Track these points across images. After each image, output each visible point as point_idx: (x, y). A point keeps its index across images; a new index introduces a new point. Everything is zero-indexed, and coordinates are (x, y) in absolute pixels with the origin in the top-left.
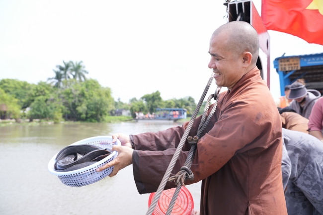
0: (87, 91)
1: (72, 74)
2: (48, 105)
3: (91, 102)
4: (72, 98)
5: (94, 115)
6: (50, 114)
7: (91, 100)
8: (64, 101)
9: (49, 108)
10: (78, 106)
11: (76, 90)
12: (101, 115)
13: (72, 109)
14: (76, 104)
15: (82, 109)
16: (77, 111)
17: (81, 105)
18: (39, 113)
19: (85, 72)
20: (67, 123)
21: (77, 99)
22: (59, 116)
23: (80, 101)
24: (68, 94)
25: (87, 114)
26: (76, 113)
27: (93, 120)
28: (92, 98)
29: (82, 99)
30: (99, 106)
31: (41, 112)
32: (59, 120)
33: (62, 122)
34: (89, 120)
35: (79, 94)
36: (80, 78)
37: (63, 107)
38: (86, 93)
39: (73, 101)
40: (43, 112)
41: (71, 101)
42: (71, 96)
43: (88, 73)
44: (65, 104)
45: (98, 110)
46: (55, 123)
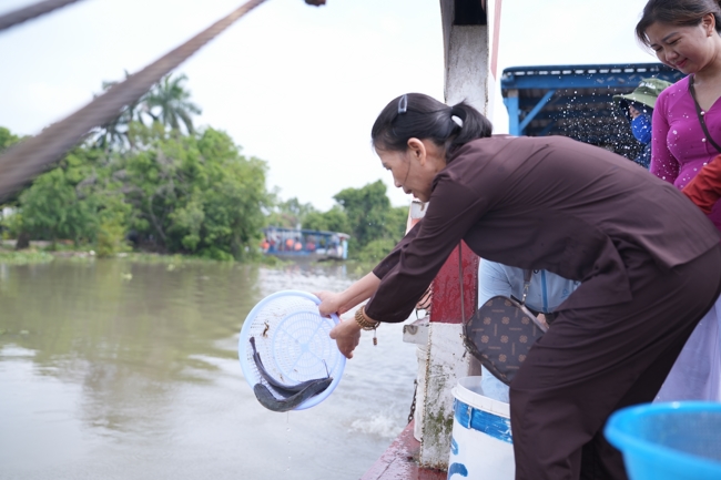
0: (201, 163)
1: (150, 114)
2: (83, 198)
3: (217, 198)
4: (156, 182)
5: (227, 236)
6: (89, 226)
7: (217, 190)
8: (131, 189)
9: (84, 205)
10: (172, 207)
11: (169, 159)
12: (245, 239)
13: (154, 217)
14: (168, 201)
15: (189, 215)
16: (170, 221)
17: (184, 205)
18: (51, 222)
19: (192, 108)
20: (138, 258)
21: (171, 185)
22: (115, 234)
23: (179, 193)
24: (143, 168)
25: (203, 232)
26: (164, 229)
27: (223, 254)
28: (219, 184)
29: (185, 186)
30: (241, 211)
31: (59, 219)
32: (116, 249)
33: (124, 255)
34: (207, 251)
35: (179, 172)
36: (175, 125)
37: (129, 207)
38: (200, 167)
39: (159, 190)
40: (64, 219)
41: (152, 191)
42: (153, 174)
43: (199, 112)
44: (135, 198)
45: (237, 221)
46: (101, 256)
